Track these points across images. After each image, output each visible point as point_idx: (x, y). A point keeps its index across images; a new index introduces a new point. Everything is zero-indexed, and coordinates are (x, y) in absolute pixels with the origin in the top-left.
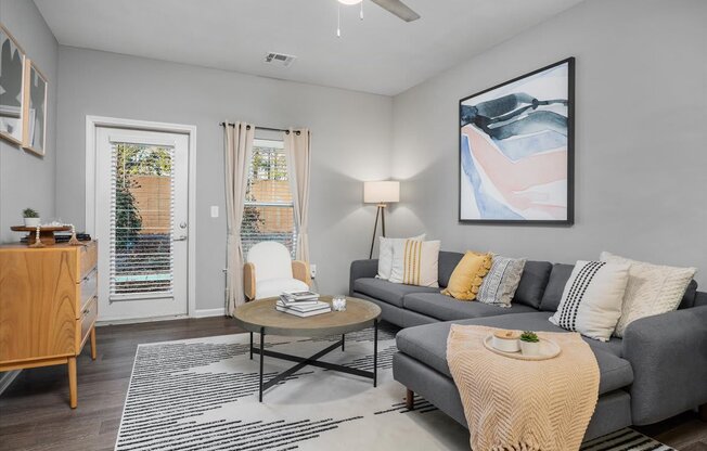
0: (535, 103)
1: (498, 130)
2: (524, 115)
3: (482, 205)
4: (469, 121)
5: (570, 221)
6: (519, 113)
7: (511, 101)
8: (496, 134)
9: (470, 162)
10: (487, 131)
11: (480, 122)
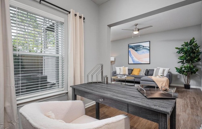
0: (144, 47)
1: (137, 50)
2: (142, 48)
3: (133, 61)
4: (130, 48)
5: (149, 64)
6: (141, 48)
7: (139, 46)
8: (136, 50)
9: (131, 54)
10: (134, 50)
11: (133, 48)
